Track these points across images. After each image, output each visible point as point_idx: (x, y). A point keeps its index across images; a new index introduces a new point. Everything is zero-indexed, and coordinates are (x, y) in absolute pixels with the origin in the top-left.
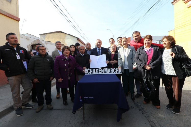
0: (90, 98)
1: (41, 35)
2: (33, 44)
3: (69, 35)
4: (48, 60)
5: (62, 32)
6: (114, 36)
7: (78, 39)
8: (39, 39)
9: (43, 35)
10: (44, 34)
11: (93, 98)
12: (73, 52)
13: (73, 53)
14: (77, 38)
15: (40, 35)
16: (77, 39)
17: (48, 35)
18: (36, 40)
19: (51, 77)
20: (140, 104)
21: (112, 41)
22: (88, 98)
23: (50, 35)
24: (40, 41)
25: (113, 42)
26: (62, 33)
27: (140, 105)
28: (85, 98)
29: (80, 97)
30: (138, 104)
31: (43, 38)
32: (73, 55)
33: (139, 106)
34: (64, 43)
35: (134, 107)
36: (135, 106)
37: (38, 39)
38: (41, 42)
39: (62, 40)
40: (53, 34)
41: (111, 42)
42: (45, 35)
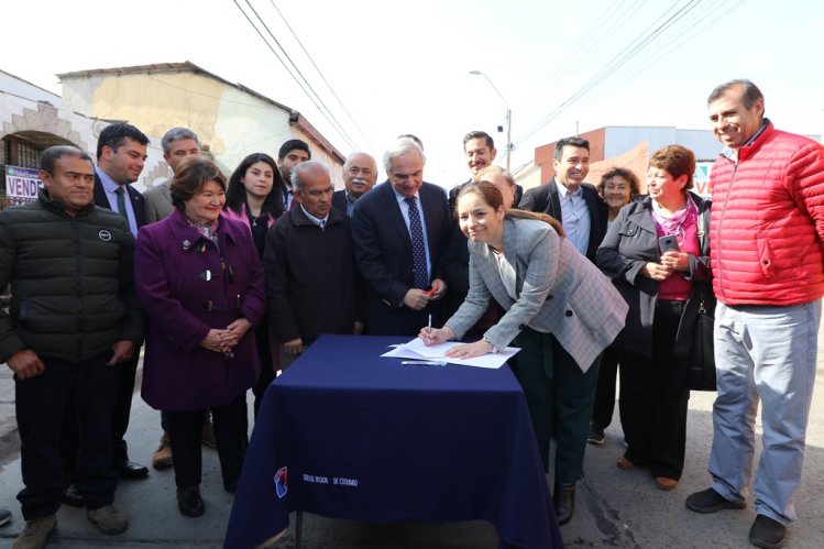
0: (336, 481)
1: (71, 81)
2: (11, 130)
3: (242, 89)
4: (104, 235)
5: (197, 71)
6: (509, 117)
7: (295, 119)
8: (56, 106)
9: (79, 82)
10: (88, 74)
11: (353, 483)
12: (258, 197)
13: (261, 202)
14: (288, 110)
15: (62, 77)
16: (286, 117)
17: (111, 80)
18: (34, 107)
19: (120, 339)
20: (629, 522)
21: (479, 152)
22: (325, 480)
23: (125, 80)
24: (60, 115)
25: (483, 157)
26: (198, 79)
27: (629, 533)
28: (307, 478)
29: (280, 472)
30: (617, 524)
31: (77, 97)
32: (256, 213)
33: (624, 537)
34: (210, 138)
35: (591, 544)
36: (604, 537)
37: (46, 103)
38: (68, 123)
39: (195, 117)
40: (142, 78)
41: (473, 158)
42: (94, 79)
